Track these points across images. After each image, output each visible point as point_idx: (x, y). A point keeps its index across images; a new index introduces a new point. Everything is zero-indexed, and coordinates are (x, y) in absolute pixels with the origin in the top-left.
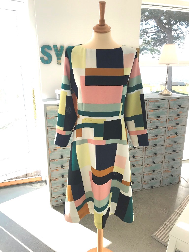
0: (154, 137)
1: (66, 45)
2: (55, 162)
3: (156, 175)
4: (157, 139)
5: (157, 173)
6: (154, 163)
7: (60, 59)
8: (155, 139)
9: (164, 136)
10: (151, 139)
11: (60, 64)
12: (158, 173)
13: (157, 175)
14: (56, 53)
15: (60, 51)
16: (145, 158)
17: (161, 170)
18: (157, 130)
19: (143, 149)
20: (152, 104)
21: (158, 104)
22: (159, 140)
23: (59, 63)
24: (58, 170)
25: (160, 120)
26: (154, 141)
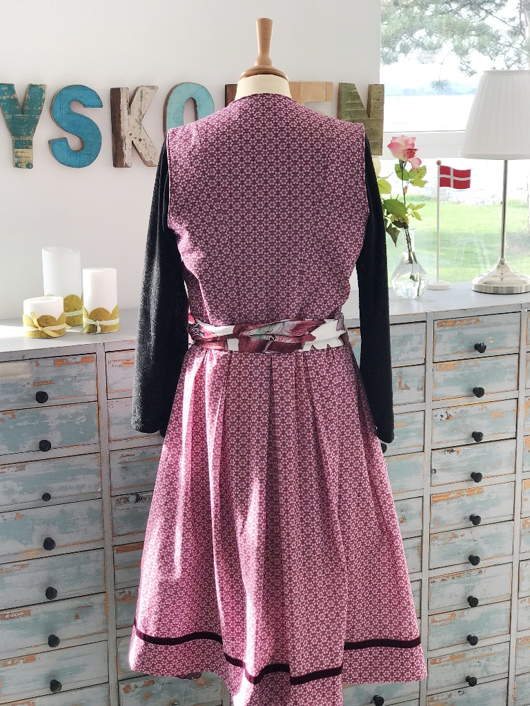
0: (464, 486)
1: (53, 81)
2: (17, 620)
3: (483, 661)
4: (480, 491)
5: (487, 652)
6: (473, 602)
7: (29, 144)
8: (471, 492)
9: (512, 478)
10: (452, 495)
11: (29, 166)
12: (495, 649)
13: (488, 660)
14: (10, 117)
15: (27, 108)
16: (431, 580)
17: (507, 638)
18: (477, 450)
19: (419, 540)
20: (447, 334)
21: (475, 333)
22: (489, 496)
23: (22, 163)
24: (30, 658)
25: (489, 406)
26: (468, 500)
